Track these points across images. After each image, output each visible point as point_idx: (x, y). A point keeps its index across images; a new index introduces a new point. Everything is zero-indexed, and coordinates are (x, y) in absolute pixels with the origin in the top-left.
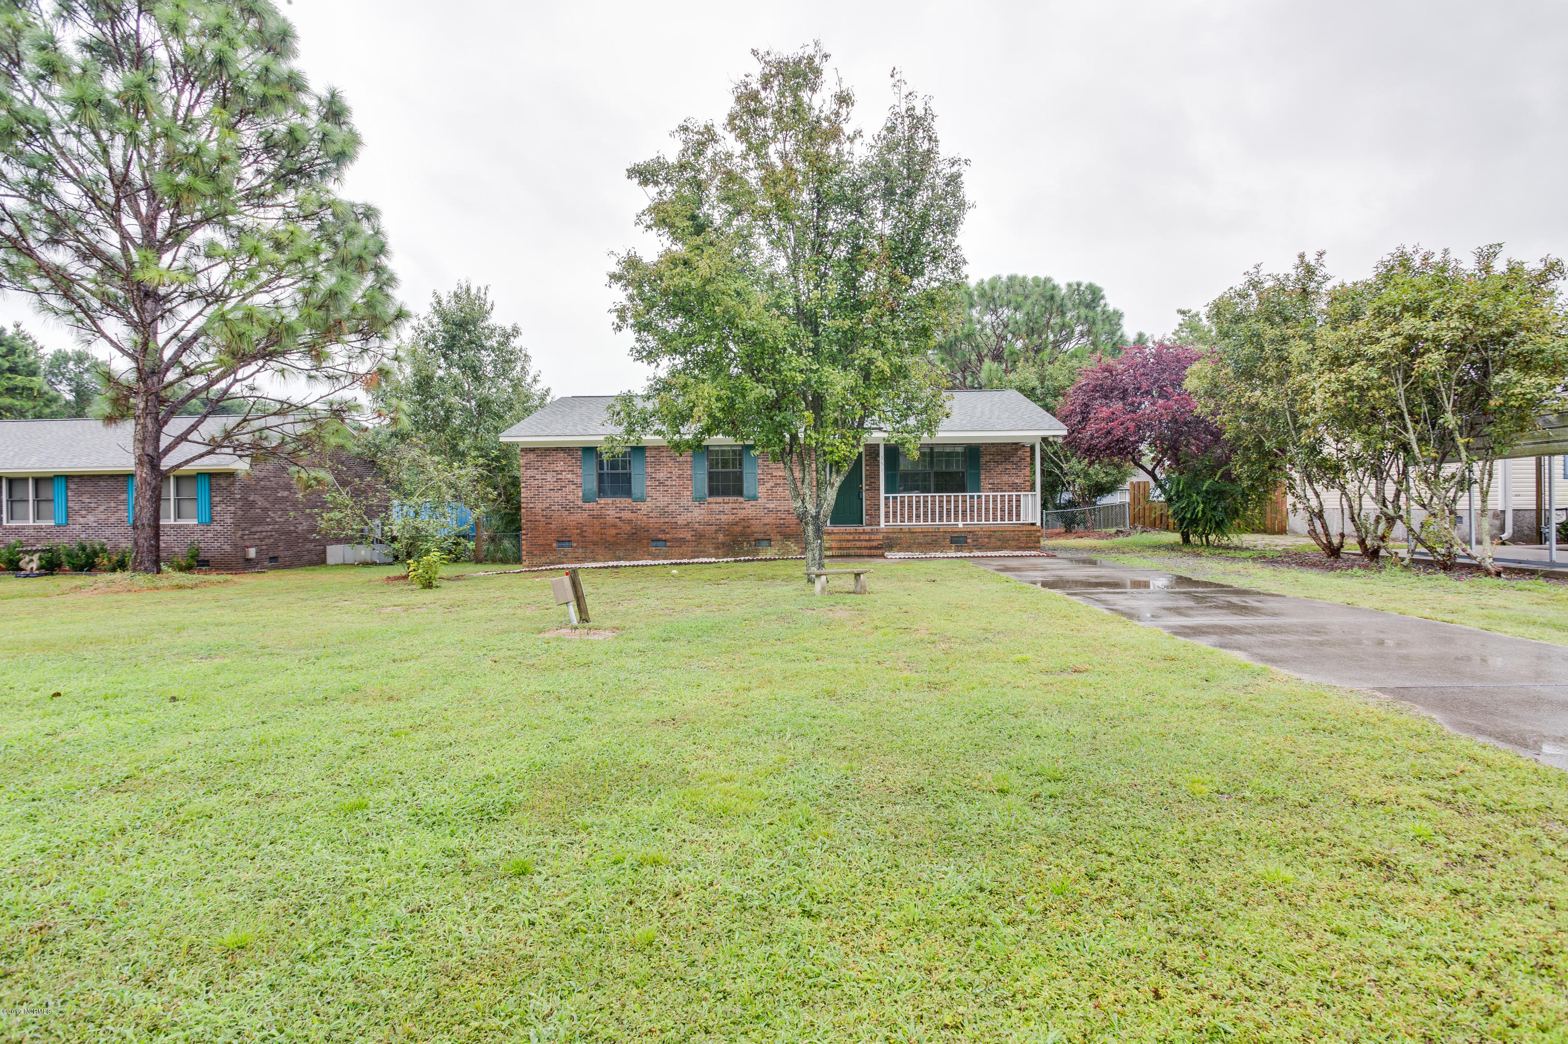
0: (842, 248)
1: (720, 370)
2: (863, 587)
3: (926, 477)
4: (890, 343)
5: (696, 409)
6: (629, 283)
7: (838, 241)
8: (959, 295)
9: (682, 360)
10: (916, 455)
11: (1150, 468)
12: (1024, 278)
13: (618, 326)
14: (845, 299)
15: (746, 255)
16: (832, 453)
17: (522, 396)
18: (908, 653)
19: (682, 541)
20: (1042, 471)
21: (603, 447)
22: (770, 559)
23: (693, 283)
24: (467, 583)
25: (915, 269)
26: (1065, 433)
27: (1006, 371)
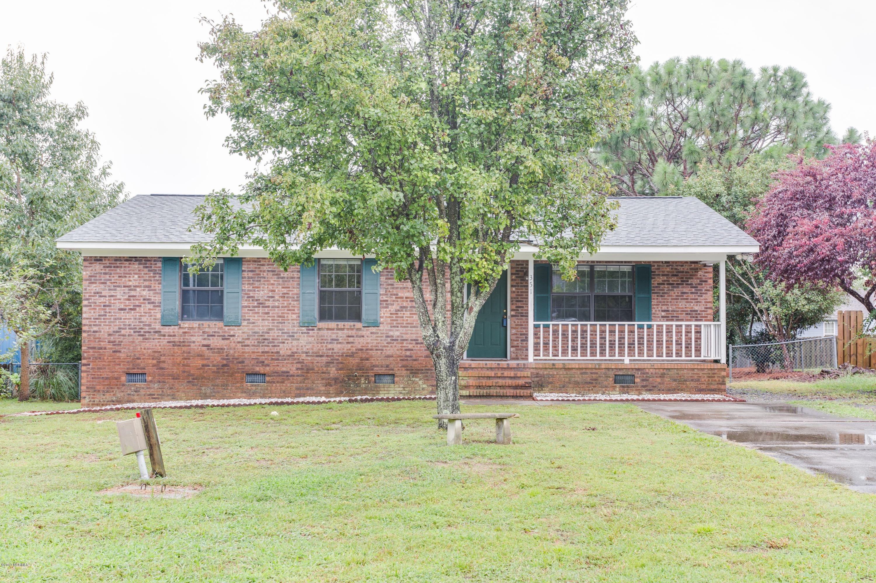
0: (487, 21)
1: (336, 167)
2: (507, 435)
3: (584, 301)
4: (543, 138)
5: (305, 214)
6: (226, 57)
7: (483, 13)
8: (628, 81)
9: (290, 153)
10: (572, 274)
11: (863, 294)
12: (709, 61)
13: (211, 110)
14: (489, 85)
15: (370, 27)
16: (470, 270)
17: (87, 192)
18: (562, 519)
19: (286, 375)
20: (728, 295)
21: (190, 258)
22: (393, 399)
23: (304, 60)
24: (7, 425)
25: (576, 49)
26: (757, 250)
27: (683, 174)
